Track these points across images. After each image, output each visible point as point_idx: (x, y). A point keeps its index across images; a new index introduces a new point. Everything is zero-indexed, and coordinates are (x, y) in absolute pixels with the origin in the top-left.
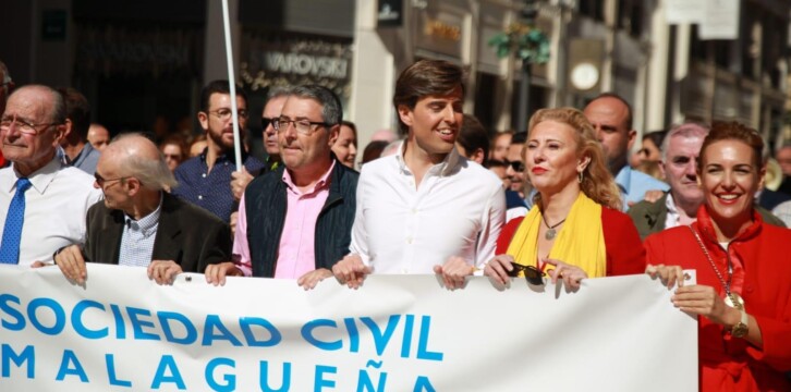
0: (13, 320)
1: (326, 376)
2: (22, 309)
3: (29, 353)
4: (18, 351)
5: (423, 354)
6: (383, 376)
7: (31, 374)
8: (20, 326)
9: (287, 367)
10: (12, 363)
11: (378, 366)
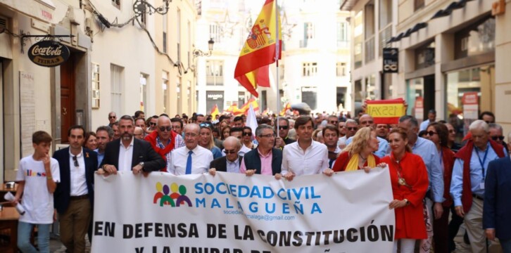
0: (199, 191)
1: (286, 206)
2: (202, 187)
3: (204, 200)
4: (201, 200)
5: (313, 196)
6: (301, 206)
7: (204, 206)
8: (202, 192)
9: (274, 205)
10: (199, 204)
11: (299, 203)
